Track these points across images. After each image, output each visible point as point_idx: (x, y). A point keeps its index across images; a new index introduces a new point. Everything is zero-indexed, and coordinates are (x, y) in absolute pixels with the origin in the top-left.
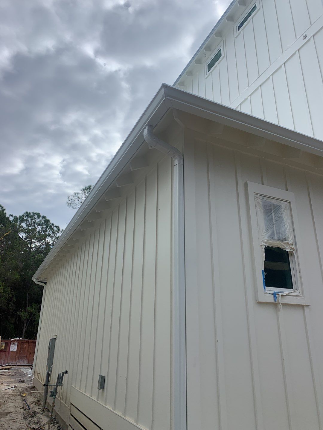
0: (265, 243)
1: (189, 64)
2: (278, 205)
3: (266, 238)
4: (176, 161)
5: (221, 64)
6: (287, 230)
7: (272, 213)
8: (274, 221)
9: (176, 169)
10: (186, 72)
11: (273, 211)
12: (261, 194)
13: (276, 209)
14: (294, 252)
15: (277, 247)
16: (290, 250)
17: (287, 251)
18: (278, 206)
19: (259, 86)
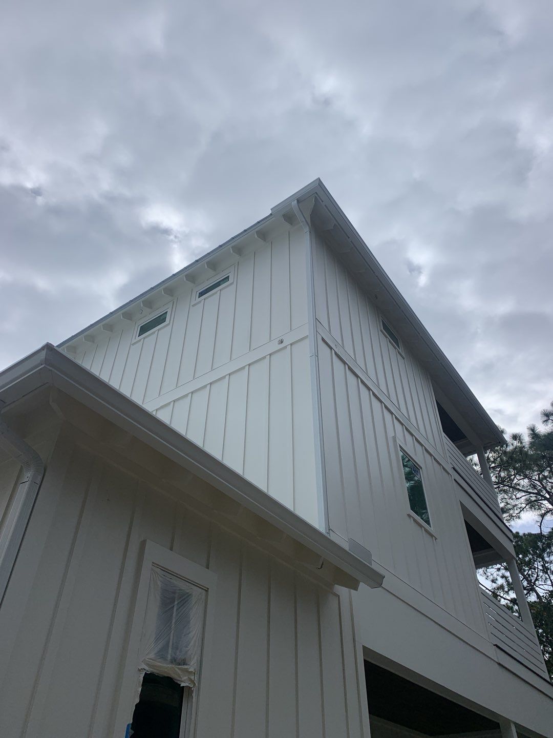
0: (148, 665)
1: (111, 313)
2: (188, 593)
3: (152, 656)
4: (28, 476)
5: (161, 333)
6: (192, 643)
7: (174, 606)
8: (174, 621)
9: (23, 491)
10: (104, 323)
11: (176, 603)
12: (163, 567)
13: (181, 599)
14: (194, 689)
15: (166, 675)
16: (187, 685)
17: (181, 686)
18: (187, 595)
19: (209, 384)
